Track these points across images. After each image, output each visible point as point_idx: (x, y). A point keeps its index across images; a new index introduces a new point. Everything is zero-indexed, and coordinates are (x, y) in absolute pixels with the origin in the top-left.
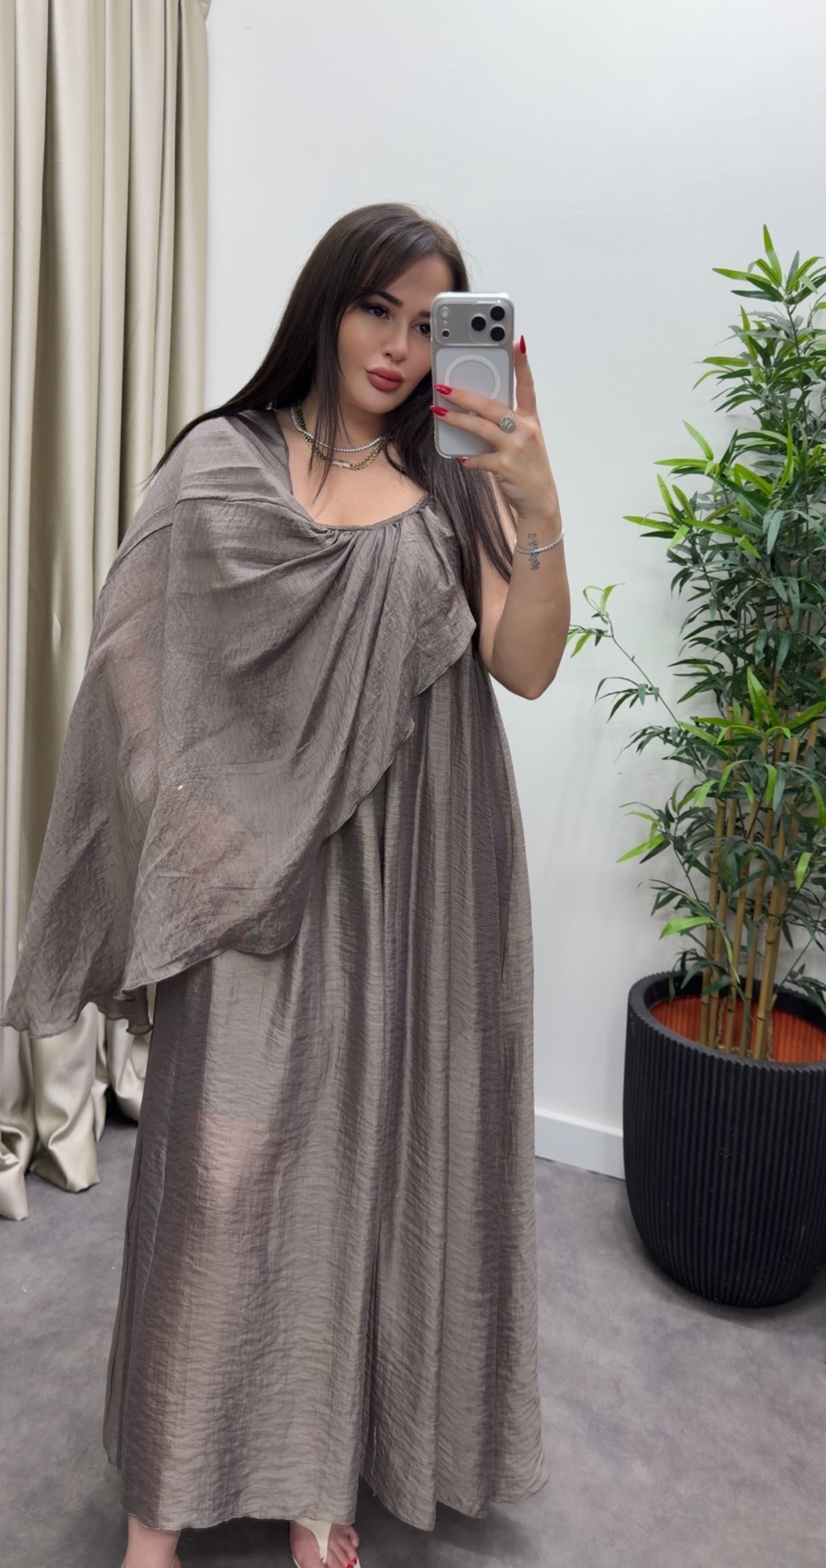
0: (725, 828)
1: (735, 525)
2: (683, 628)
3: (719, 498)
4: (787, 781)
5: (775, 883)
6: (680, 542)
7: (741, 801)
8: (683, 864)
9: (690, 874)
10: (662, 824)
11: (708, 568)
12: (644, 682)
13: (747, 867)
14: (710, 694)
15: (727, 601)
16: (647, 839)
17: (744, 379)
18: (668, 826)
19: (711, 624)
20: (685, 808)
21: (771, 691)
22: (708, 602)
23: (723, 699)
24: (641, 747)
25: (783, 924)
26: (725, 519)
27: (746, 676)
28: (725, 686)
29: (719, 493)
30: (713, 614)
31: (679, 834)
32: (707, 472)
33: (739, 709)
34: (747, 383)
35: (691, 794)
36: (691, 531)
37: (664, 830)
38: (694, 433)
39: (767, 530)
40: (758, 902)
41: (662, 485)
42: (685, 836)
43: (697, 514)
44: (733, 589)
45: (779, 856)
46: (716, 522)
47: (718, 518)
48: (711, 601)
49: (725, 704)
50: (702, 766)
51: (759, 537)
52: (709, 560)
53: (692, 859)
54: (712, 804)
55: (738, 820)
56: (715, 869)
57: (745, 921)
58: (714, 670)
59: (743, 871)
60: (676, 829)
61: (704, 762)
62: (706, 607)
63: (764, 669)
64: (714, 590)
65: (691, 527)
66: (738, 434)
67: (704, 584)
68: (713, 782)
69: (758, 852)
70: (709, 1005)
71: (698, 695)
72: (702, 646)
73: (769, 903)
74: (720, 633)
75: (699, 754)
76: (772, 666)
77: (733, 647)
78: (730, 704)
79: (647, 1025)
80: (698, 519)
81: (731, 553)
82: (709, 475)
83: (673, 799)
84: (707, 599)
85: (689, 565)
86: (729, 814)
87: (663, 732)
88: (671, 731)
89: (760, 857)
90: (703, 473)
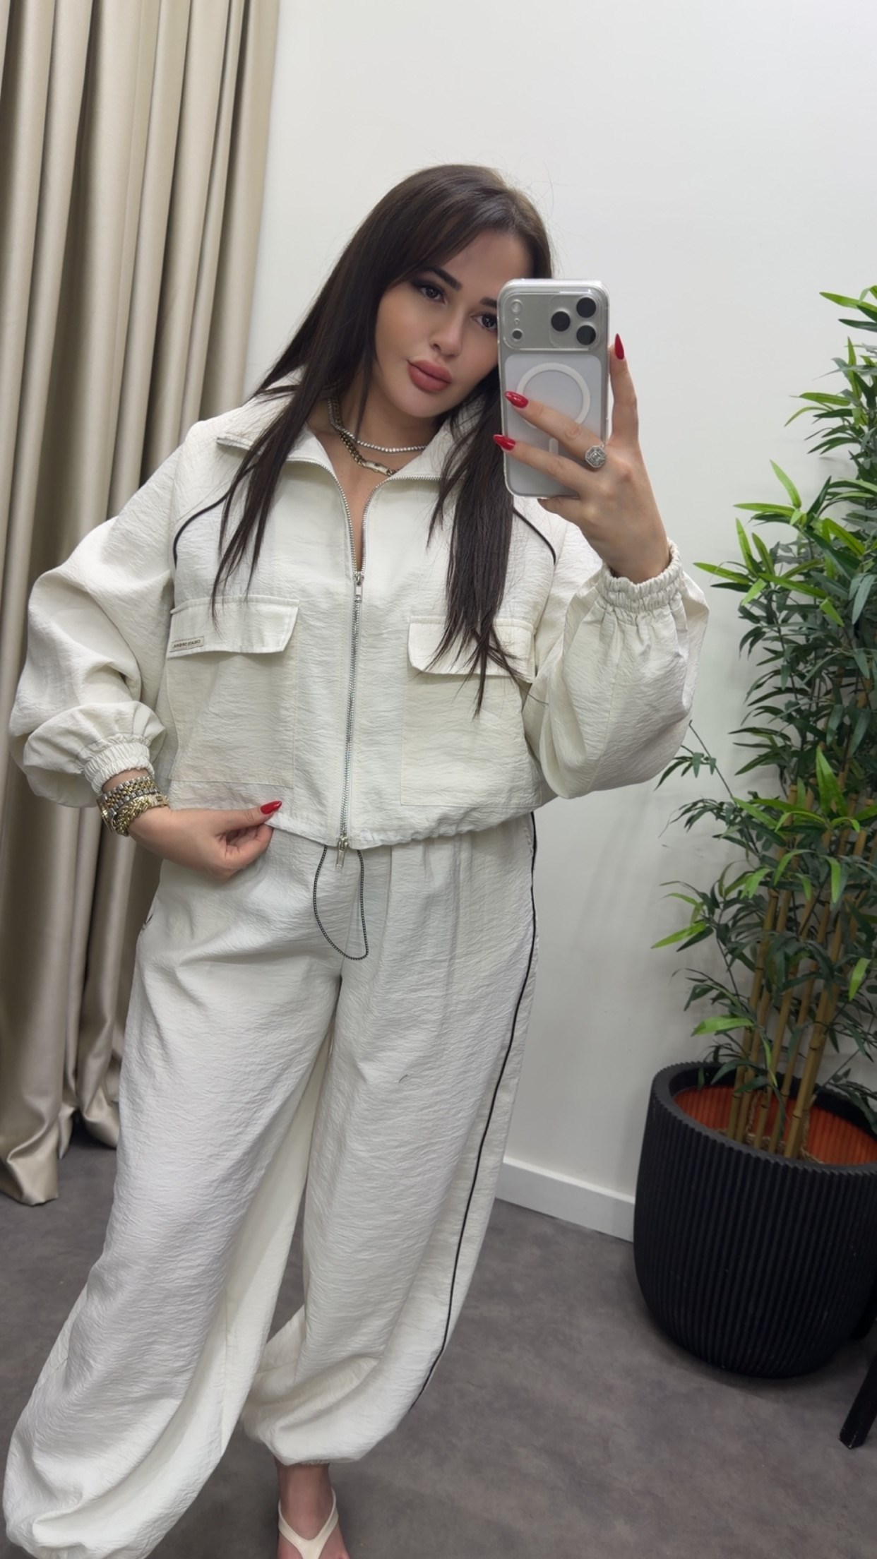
0: (775, 919)
1: (818, 584)
2: (749, 694)
3: (803, 550)
4: (850, 876)
5: (825, 987)
6: (756, 597)
7: (795, 893)
8: (725, 956)
9: (732, 969)
10: (705, 908)
11: (784, 630)
12: (701, 750)
13: (797, 965)
14: (773, 768)
15: (801, 667)
16: (688, 926)
17: (844, 420)
18: (712, 912)
19: (779, 691)
20: (733, 895)
21: (841, 774)
22: (780, 667)
23: (786, 775)
24: (690, 821)
25: (830, 1032)
26: (807, 575)
27: (815, 753)
28: (790, 761)
29: (803, 546)
30: (784, 681)
31: (723, 921)
32: (793, 521)
33: (804, 791)
34: (846, 423)
35: (742, 879)
36: (768, 586)
37: (707, 915)
38: (781, 475)
39: (855, 596)
40: (805, 1003)
41: (741, 532)
42: (730, 924)
43: (777, 567)
44: (810, 654)
45: (833, 958)
46: (797, 578)
47: (801, 574)
48: (783, 666)
49: (789, 782)
50: (756, 849)
51: (844, 601)
52: (785, 621)
53: (737, 952)
54: (764, 891)
55: (790, 910)
56: (760, 964)
57: (789, 1023)
58: (779, 742)
59: (792, 970)
60: (721, 916)
61: (759, 845)
62: (776, 673)
63: (835, 747)
64: (788, 655)
65: (768, 582)
66: (832, 482)
67: (777, 646)
68: (767, 870)
69: (810, 951)
70: (741, 1099)
71: (759, 768)
72: (768, 716)
73: (817, 1005)
74: (789, 705)
75: (754, 834)
76: (845, 745)
77: (803, 720)
78: (794, 782)
79: (670, 1113)
80: (777, 574)
81: (811, 617)
82: (795, 525)
83: (721, 881)
84: (780, 663)
85: (763, 623)
86: (781, 903)
87: (717, 808)
88: (725, 806)
89: (812, 957)
90: (788, 522)
